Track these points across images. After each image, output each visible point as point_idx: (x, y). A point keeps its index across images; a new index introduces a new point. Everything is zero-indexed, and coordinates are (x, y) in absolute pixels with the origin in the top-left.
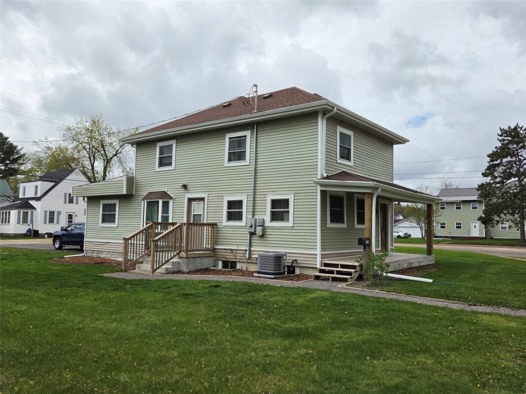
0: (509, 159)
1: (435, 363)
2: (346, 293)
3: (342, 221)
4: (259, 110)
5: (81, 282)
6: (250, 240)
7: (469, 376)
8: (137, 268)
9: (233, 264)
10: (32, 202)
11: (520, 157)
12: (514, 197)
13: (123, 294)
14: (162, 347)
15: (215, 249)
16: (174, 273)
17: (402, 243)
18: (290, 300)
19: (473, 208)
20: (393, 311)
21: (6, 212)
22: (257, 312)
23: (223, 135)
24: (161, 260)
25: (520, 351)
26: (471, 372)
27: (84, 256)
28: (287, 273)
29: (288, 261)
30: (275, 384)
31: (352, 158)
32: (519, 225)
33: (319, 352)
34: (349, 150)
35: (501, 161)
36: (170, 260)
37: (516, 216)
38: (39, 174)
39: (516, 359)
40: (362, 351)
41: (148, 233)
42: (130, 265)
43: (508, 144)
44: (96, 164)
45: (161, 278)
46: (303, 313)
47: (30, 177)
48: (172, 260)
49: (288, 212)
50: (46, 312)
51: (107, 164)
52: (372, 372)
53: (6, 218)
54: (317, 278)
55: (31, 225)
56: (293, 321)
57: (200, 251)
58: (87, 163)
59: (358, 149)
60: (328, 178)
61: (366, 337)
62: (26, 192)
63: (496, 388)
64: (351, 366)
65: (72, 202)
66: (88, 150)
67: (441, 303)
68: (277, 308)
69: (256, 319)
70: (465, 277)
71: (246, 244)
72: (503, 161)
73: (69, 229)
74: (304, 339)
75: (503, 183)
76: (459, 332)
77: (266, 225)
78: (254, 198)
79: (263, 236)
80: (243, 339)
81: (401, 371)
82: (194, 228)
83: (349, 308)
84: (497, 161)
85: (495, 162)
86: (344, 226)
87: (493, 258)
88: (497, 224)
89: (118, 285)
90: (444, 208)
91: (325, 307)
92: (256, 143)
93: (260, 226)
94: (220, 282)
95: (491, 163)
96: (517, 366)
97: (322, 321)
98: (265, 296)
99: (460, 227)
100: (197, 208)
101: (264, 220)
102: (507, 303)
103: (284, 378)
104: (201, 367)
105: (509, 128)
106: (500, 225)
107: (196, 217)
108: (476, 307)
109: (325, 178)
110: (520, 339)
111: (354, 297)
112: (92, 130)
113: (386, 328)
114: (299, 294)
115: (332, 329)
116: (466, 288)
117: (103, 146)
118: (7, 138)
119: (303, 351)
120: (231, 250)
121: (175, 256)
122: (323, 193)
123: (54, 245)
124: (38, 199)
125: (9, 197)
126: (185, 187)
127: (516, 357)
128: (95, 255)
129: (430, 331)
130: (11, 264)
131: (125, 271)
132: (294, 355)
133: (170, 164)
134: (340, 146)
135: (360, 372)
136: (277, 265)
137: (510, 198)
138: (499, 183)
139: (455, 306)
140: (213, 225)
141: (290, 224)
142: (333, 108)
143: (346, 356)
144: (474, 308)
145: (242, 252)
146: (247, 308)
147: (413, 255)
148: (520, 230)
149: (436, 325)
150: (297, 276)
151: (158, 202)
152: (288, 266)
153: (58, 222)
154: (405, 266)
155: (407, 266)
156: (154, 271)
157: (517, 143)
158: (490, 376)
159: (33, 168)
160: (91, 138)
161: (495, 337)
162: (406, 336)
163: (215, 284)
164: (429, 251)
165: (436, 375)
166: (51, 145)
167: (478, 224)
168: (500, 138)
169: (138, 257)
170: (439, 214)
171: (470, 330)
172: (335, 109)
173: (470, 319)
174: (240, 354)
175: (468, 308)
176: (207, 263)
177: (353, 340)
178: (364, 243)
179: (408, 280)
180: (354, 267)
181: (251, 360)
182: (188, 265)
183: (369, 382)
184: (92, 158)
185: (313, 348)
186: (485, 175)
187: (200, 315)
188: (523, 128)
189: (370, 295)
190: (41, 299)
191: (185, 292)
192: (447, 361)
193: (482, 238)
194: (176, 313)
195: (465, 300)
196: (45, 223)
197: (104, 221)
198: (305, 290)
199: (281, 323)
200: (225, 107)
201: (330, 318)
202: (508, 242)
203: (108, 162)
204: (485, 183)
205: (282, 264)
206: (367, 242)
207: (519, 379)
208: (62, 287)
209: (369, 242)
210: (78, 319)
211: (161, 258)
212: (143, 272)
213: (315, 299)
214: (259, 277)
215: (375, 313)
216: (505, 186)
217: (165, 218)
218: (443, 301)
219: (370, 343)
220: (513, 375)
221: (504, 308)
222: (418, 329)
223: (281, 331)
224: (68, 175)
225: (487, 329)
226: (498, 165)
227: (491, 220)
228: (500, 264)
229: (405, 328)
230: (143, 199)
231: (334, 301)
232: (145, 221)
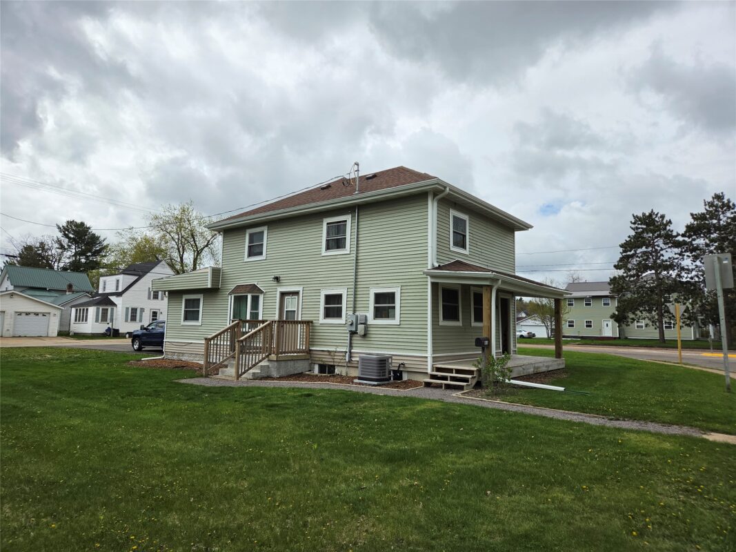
0: (644, 249)
1: (574, 500)
2: (461, 404)
3: (456, 318)
4: (361, 191)
5: (151, 389)
6: (351, 340)
7: (620, 519)
8: (220, 373)
9: (331, 369)
10: (113, 298)
11: (656, 247)
12: (651, 291)
13: (197, 404)
14: (231, 475)
15: (310, 350)
16: (262, 378)
17: (526, 343)
18: (393, 412)
19: (605, 304)
20: (519, 427)
21: (84, 309)
22: (354, 429)
23: (321, 220)
24: (247, 364)
25: (681, 482)
26: (622, 513)
27: (163, 359)
28: (394, 379)
29: (394, 365)
30: (367, 531)
31: (468, 246)
32: (657, 324)
33: (426, 483)
34: (464, 236)
35: (635, 251)
36: (258, 363)
37: (654, 313)
38: (122, 267)
39: (677, 492)
40: (481, 483)
41: (234, 331)
42: (212, 369)
43: (642, 232)
44: (186, 255)
45: (245, 385)
46: (409, 430)
47: (112, 270)
48: (260, 364)
49: (394, 308)
50: (102, 427)
51: (197, 256)
52: (495, 513)
53: (83, 316)
54: (428, 385)
55: (111, 324)
56: (396, 440)
57: (293, 353)
58: (175, 255)
59: (474, 236)
60: (439, 268)
61: (485, 462)
62: (106, 286)
63: (658, 537)
64: (467, 505)
65: (157, 298)
66: (177, 240)
67: (575, 417)
68: (377, 423)
69: (352, 437)
70: (600, 385)
71: (346, 345)
72: (638, 252)
73: (150, 328)
74: (408, 465)
75: (638, 276)
76: (601, 455)
77: (369, 323)
78: (355, 291)
79: (365, 336)
80: (333, 464)
81: (532, 512)
82: (286, 326)
83: (465, 424)
84: (630, 251)
85: (629, 253)
86: (459, 324)
87: (631, 361)
88: (632, 322)
89: (194, 394)
90: (572, 305)
91: (436, 421)
92: (358, 228)
93: (362, 324)
94: (314, 390)
95: (624, 254)
96: (681, 503)
97: (431, 440)
98: (365, 407)
99: (590, 326)
100: (291, 304)
101: (366, 317)
102: (656, 417)
103: (380, 521)
104: (275, 505)
105: (644, 214)
106: (636, 324)
107: (289, 314)
108: (618, 422)
109: (436, 268)
110: (678, 465)
111: (472, 410)
112: (181, 219)
113: (510, 450)
114: (405, 406)
115: (444, 452)
116: (605, 397)
117: (193, 236)
118: (89, 228)
119: (405, 482)
120: (329, 351)
121: (263, 359)
122: (434, 285)
123: (133, 345)
124: (119, 294)
125: (88, 293)
126: (277, 279)
127: (677, 491)
128: (175, 357)
129: (565, 454)
130: (79, 368)
131: (207, 376)
132: (395, 487)
133: (261, 254)
134: (454, 232)
135: (479, 512)
136: (381, 370)
137: (647, 294)
138: (633, 276)
139: (594, 421)
140: (308, 323)
141: (396, 321)
142: (445, 187)
143: (462, 489)
144: (617, 424)
145: (341, 354)
146: (342, 423)
147: (539, 357)
148: (658, 329)
149: (572, 446)
150: (405, 382)
151: (247, 296)
152: (394, 371)
153: (141, 321)
154: (531, 370)
155: (534, 371)
156: (239, 376)
157: (653, 232)
158: (647, 520)
159: (116, 261)
160: (181, 227)
161: (647, 463)
162: (536, 461)
163: (307, 393)
164: (558, 354)
165: (578, 518)
166: (136, 236)
167: (611, 322)
168: (633, 226)
169: (221, 360)
170: (567, 311)
171: (616, 453)
172: (448, 189)
173: (614, 439)
174: (327, 486)
175: (609, 424)
176: (301, 367)
177: (470, 466)
178: (483, 344)
179: (535, 388)
180: (470, 372)
181: (339, 495)
182: (278, 369)
183: (490, 528)
184: (181, 250)
185: (419, 477)
186: (617, 267)
187: (285, 432)
188: (659, 215)
189: (490, 406)
190: (100, 410)
191: (270, 403)
192: (590, 498)
193: (615, 338)
194: (256, 429)
195: (604, 413)
196: (126, 321)
197: (186, 319)
198: (413, 401)
199: (382, 443)
200: (323, 189)
201: (441, 437)
202: (645, 343)
203: (198, 253)
204: (617, 277)
205: (387, 368)
206: (486, 343)
207: (685, 523)
208: (130, 396)
209: (489, 343)
210: (139, 436)
211: (247, 362)
212: (227, 378)
213: (424, 411)
214: (360, 384)
215: (496, 431)
216: (641, 280)
217: (254, 315)
218: (578, 415)
219: (490, 470)
220: (677, 517)
221: (653, 424)
222: (550, 451)
223: (381, 454)
224: (153, 268)
225: (636, 451)
226: (632, 256)
227: (625, 318)
228: (640, 369)
229: (534, 451)
230: (230, 294)
231: (447, 414)
232: (232, 318)
